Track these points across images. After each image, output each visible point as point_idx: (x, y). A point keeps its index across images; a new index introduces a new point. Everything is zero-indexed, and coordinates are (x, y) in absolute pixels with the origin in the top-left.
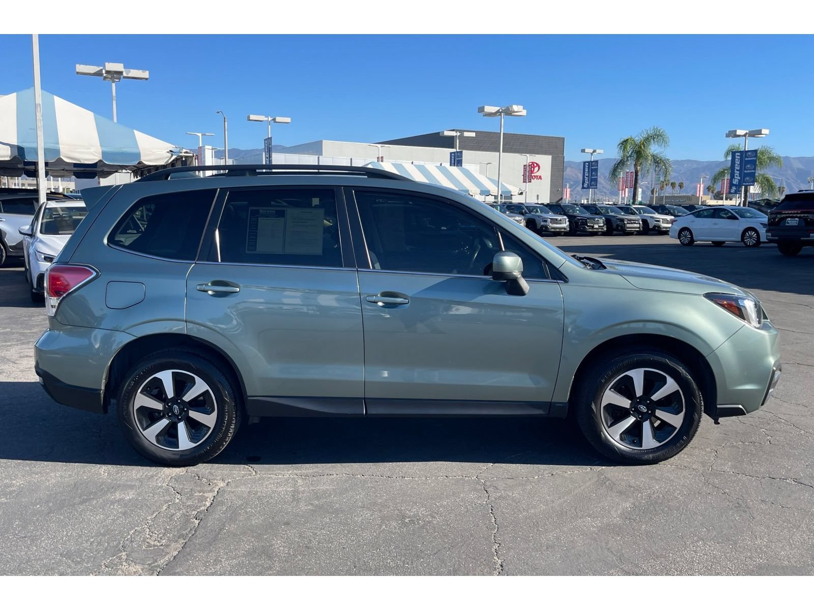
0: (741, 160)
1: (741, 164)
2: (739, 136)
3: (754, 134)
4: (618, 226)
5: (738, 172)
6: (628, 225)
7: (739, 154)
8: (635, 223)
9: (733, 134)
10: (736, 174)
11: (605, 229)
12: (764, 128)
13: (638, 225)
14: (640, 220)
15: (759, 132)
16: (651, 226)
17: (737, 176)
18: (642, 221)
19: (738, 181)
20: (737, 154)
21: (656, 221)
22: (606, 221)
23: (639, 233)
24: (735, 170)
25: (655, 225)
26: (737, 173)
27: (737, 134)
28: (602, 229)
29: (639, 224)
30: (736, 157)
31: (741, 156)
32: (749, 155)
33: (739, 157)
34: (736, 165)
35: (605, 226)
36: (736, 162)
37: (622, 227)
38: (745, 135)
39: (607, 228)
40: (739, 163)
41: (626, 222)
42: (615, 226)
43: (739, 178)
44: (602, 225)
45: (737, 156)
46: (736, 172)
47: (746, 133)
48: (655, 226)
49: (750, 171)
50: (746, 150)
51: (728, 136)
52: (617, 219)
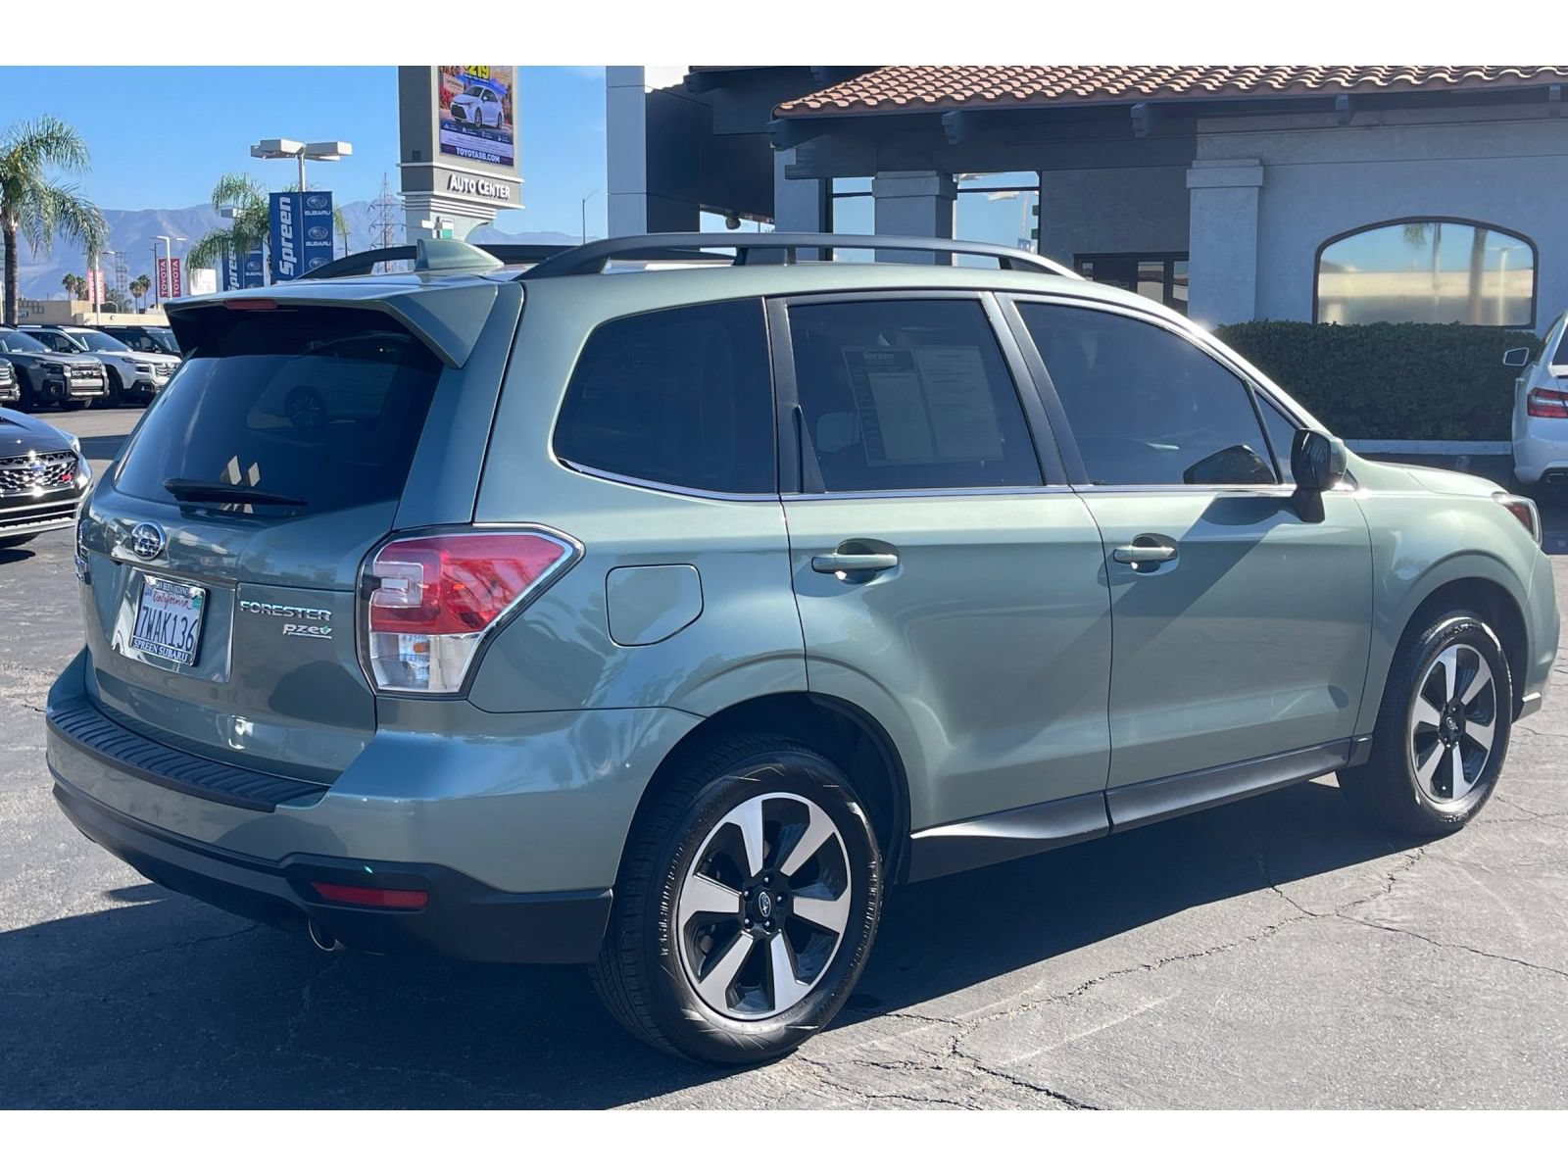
0: (294, 213)
1: (294, 225)
2: (284, 155)
3: (317, 152)
4: (47, 384)
5: (291, 245)
6: (76, 383)
7: (288, 200)
8: (91, 376)
9: (270, 150)
10: (284, 250)
11: (18, 394)
12: (341, 141)
13: (99, 382)
14: (103, 368)
15: (332, 149)
16: (127, 385)
17: (287, 254)
18: (107, 371)
19: (292, 266)
20: (282, 199)
21: (140, 369)
22: (16, 372)
23: (98, 404)
24: (283, 239)
25: (137, 381)
26: (287, 248)
27: (283, 149)
28: (10, 394)
29: (102, 377)
30: (282, 207)
31: (294, 205)
32: (311, 204)
33: (288, 208)
34: (283, 227)
35: (17, 387)
36: (282, 220)
37: (59, 388)
38: (299, 153)
39: (21, 390)
40: (289, 222)
41: (68, 375)
42: (38, 386)
43: (295, 260)
44: (9, 382)
45: (284, 203)
46: (284, 243)
47: (301, 149)
48: (137, 384)
49: (320, 244)
50: (304, 190)
51: (256, 153)
52: (42, 365)
